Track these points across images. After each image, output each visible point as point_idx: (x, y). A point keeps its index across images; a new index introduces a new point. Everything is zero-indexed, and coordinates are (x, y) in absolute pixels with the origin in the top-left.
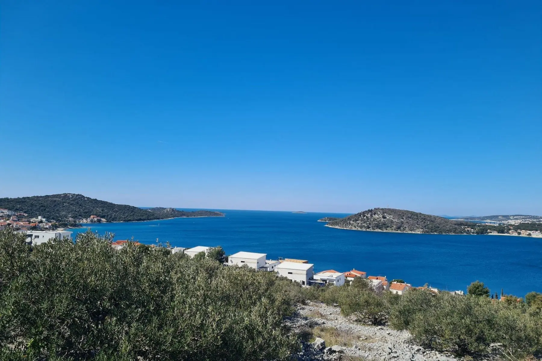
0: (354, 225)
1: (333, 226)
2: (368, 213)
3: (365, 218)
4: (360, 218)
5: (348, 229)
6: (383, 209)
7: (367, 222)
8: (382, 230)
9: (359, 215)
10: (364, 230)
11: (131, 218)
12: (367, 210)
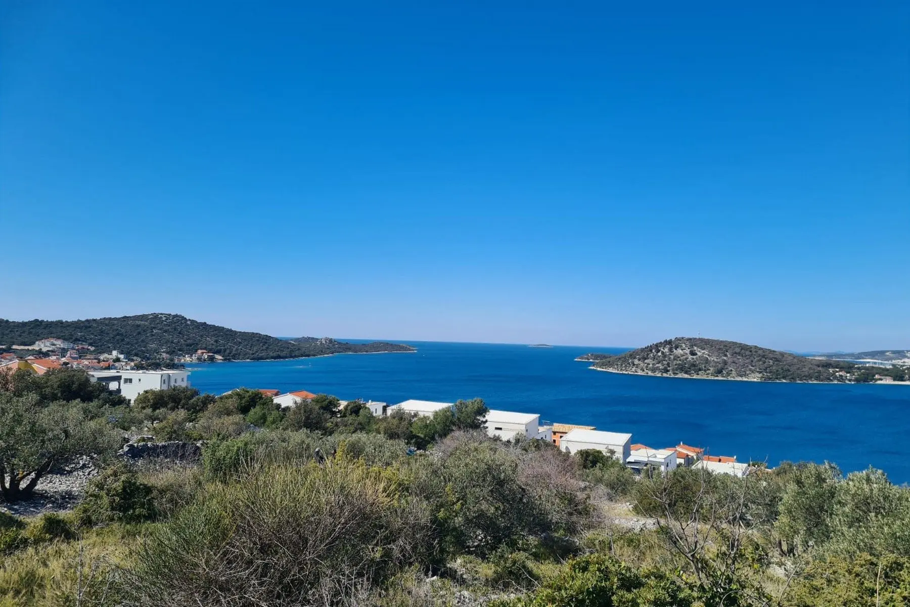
0: (639, 367)
1: (603, 368)
2: (665, 346)
3: (660, 354)
4: (652, 355)
5: (630, 373)
6: (690, 339)
7: (664, 362)
8: (690, 374)
9: (649, 349)
10: (658, 375)
11: (264, 354)
12: (663, 341)
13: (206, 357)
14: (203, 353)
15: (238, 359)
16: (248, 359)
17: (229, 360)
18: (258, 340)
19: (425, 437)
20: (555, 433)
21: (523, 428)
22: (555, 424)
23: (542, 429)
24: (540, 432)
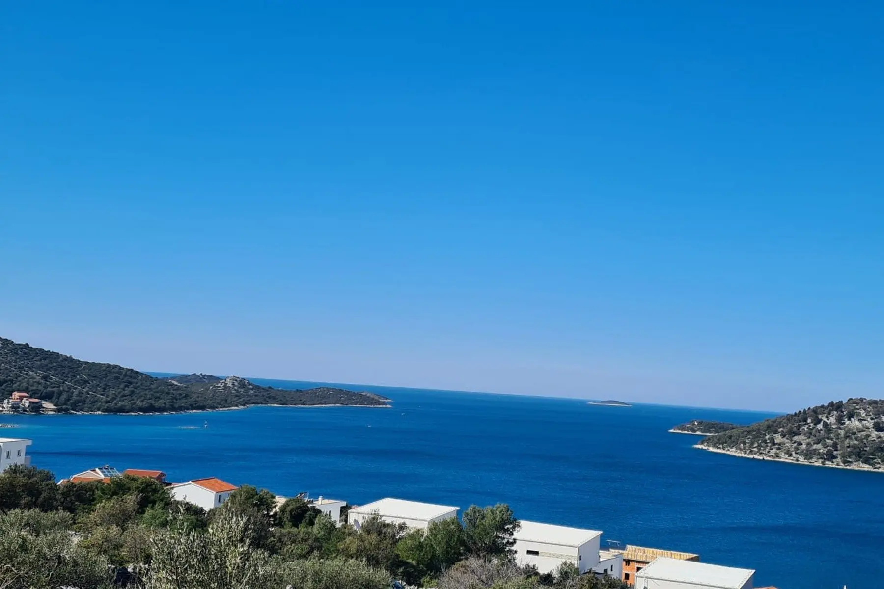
0: (784, 448)
1: (719, 448)
2: (829, 413)
3: (820, 426)
4: (805, 428)
5: (766, 458)
6: (875, 402)
7: (827, 441)
8: (873, 465)
9: (802, 417)
10: (816, 464)
11: (126, 403)
12: (826, 405)
13: (27, 405)
14: (21, 398)
15: (82, 410)
16: (99, 410)
17: (66, 410)
18: (117, 378)
19: (418, 564)
20: (628, 562)
21: (575, 553)
22: (629, 547)
23: (605, 555)
24: (601, 559)
